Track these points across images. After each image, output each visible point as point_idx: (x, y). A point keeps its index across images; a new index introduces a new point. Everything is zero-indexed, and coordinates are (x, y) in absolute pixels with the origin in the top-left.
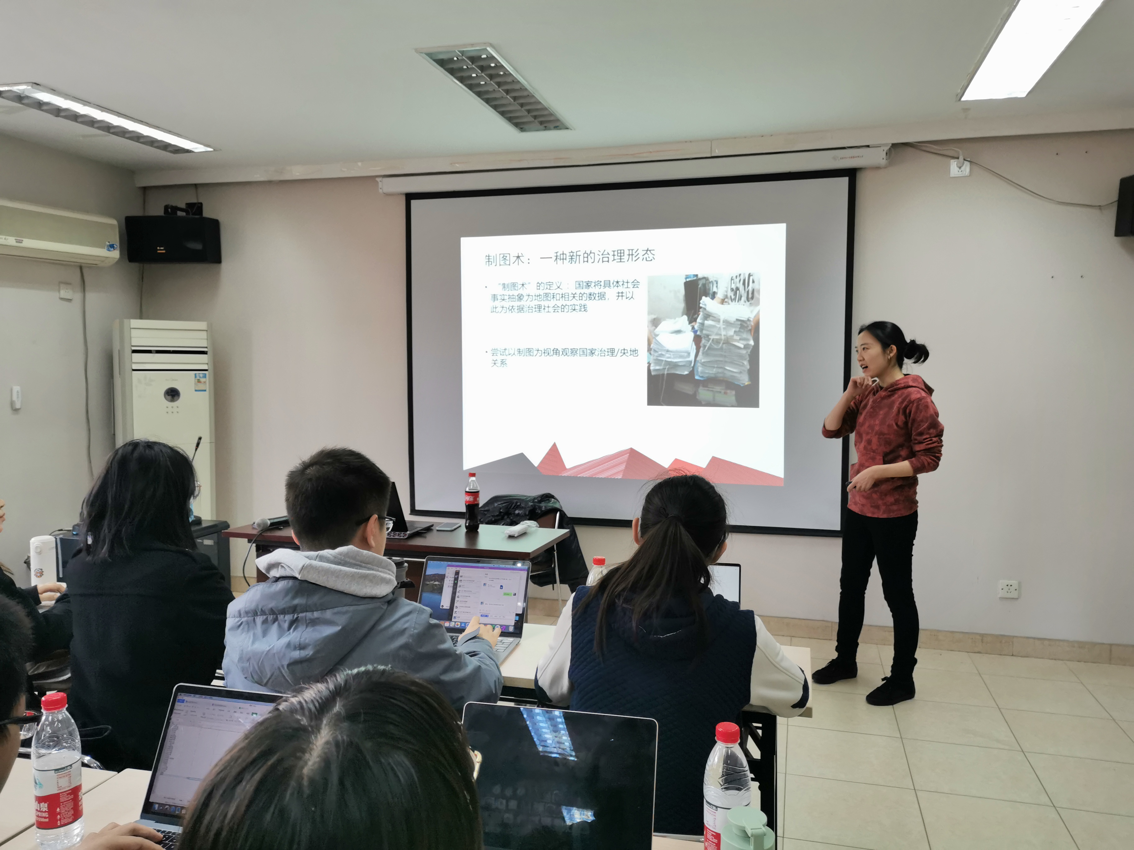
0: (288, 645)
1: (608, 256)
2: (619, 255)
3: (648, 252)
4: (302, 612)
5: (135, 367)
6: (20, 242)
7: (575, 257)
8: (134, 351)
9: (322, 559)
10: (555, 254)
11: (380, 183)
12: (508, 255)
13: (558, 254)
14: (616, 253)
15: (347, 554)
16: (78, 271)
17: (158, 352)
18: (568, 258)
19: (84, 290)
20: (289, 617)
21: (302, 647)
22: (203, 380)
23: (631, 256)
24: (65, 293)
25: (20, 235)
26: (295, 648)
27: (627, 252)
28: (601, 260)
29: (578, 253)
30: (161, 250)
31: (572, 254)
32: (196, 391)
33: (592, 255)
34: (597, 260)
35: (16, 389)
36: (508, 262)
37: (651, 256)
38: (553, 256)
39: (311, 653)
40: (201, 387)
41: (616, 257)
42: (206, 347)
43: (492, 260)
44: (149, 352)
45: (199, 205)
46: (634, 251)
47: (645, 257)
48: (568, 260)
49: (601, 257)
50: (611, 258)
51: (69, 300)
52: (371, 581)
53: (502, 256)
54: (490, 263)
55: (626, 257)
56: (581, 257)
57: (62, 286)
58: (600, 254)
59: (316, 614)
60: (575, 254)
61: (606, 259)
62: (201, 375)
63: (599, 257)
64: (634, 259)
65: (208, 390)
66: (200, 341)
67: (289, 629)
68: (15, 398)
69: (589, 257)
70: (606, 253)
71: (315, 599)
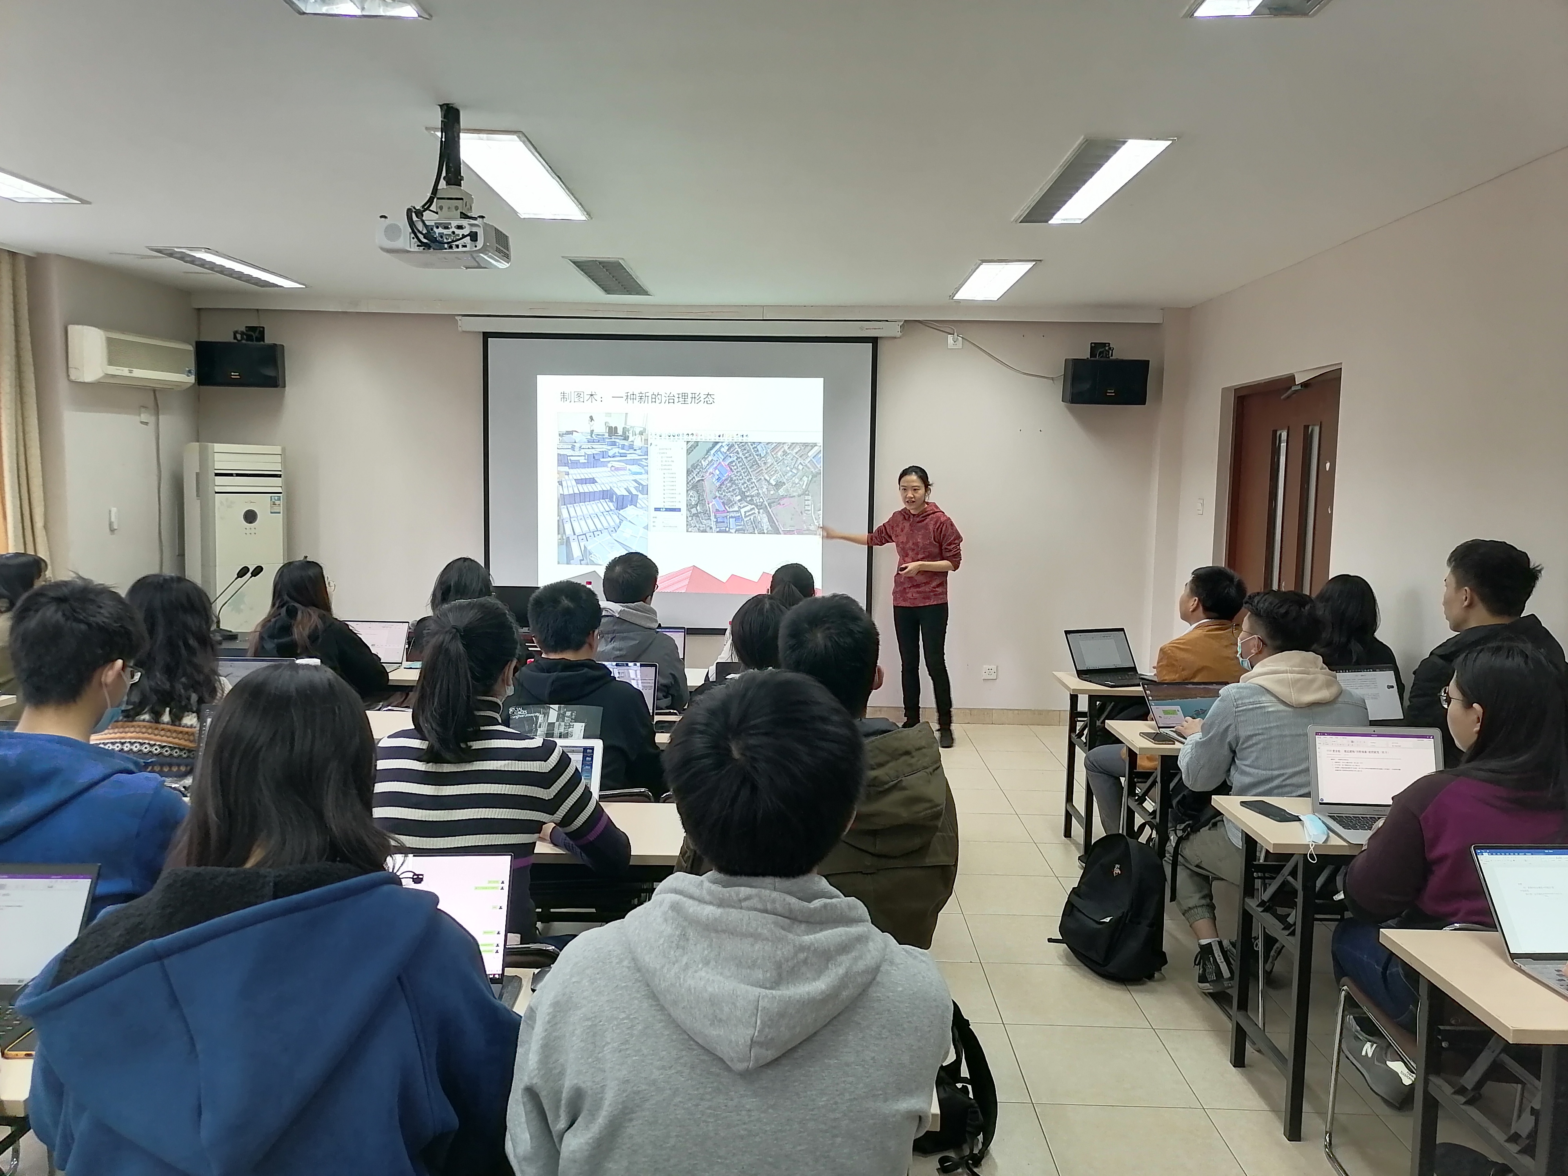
0: (613, 648)
1: (673, 398)
2: (683, 397)
3: (709, 396)
4: (618, 633)
5: (217, 489)
6: (131, 372)
7: (644, 398)
8: (217, 475)
9: (627, 607)
10: (626, 395)
11: (459, 322)
12: (582, 393)
13: (629, 394)
14: (680, 396)
15: (640, 606)
16: (152, 393)
17: (238, 475)
18: (637, 398)
19: (157, 414)
20: (610, 636)
21: (620, 650)
22: (277, 502)
23: (693, 399)
24: (144, 417)
25: (130, 366)
26: (617, 650)
27: (690, 396)
28: (667, 402)
29: (647, 395)
30: (235, 375)
31: (641, 395)
32: (271, 513)
33: (659, 396)
34: (663, 402)
35: (114, 510)
36: (582, 400)
37: (711, 400)
38: (624, 395)
39: (625, 653)
40: (276, 509)
41: (681, 399)
42: (280, 471)
43: (567, 397)
44: (231, 475)
45: (262, 329)
46: (696, 395)
47: (706, 400)
48: (638, 400)
49: (667, 398)
50: (676, 400)
51: (146, 424)
52: (650, 620)
53: (576, 393)
54: (565, 399)
55: (689, 400)
56: (650, 398)
57: (143, 410)
58: (667, 396)
59: (625, 634)
60: (644, 395)
61: (672, 401)
62: (276, 498)
63: (665, 398)
64: (697, 401)
65: (282, 512)
66: (275, 466)
67: (611, 642)
68: (113, 519)
69: (657, 398)
70: (671, 395)
71: (625, 626)
